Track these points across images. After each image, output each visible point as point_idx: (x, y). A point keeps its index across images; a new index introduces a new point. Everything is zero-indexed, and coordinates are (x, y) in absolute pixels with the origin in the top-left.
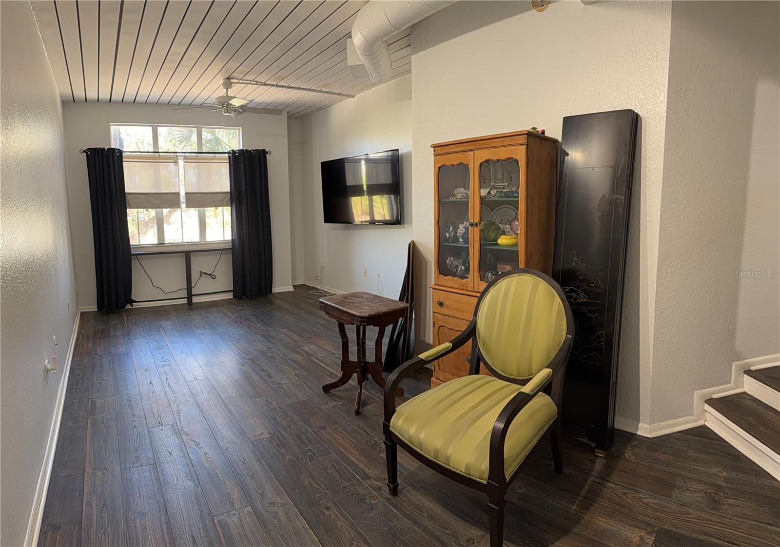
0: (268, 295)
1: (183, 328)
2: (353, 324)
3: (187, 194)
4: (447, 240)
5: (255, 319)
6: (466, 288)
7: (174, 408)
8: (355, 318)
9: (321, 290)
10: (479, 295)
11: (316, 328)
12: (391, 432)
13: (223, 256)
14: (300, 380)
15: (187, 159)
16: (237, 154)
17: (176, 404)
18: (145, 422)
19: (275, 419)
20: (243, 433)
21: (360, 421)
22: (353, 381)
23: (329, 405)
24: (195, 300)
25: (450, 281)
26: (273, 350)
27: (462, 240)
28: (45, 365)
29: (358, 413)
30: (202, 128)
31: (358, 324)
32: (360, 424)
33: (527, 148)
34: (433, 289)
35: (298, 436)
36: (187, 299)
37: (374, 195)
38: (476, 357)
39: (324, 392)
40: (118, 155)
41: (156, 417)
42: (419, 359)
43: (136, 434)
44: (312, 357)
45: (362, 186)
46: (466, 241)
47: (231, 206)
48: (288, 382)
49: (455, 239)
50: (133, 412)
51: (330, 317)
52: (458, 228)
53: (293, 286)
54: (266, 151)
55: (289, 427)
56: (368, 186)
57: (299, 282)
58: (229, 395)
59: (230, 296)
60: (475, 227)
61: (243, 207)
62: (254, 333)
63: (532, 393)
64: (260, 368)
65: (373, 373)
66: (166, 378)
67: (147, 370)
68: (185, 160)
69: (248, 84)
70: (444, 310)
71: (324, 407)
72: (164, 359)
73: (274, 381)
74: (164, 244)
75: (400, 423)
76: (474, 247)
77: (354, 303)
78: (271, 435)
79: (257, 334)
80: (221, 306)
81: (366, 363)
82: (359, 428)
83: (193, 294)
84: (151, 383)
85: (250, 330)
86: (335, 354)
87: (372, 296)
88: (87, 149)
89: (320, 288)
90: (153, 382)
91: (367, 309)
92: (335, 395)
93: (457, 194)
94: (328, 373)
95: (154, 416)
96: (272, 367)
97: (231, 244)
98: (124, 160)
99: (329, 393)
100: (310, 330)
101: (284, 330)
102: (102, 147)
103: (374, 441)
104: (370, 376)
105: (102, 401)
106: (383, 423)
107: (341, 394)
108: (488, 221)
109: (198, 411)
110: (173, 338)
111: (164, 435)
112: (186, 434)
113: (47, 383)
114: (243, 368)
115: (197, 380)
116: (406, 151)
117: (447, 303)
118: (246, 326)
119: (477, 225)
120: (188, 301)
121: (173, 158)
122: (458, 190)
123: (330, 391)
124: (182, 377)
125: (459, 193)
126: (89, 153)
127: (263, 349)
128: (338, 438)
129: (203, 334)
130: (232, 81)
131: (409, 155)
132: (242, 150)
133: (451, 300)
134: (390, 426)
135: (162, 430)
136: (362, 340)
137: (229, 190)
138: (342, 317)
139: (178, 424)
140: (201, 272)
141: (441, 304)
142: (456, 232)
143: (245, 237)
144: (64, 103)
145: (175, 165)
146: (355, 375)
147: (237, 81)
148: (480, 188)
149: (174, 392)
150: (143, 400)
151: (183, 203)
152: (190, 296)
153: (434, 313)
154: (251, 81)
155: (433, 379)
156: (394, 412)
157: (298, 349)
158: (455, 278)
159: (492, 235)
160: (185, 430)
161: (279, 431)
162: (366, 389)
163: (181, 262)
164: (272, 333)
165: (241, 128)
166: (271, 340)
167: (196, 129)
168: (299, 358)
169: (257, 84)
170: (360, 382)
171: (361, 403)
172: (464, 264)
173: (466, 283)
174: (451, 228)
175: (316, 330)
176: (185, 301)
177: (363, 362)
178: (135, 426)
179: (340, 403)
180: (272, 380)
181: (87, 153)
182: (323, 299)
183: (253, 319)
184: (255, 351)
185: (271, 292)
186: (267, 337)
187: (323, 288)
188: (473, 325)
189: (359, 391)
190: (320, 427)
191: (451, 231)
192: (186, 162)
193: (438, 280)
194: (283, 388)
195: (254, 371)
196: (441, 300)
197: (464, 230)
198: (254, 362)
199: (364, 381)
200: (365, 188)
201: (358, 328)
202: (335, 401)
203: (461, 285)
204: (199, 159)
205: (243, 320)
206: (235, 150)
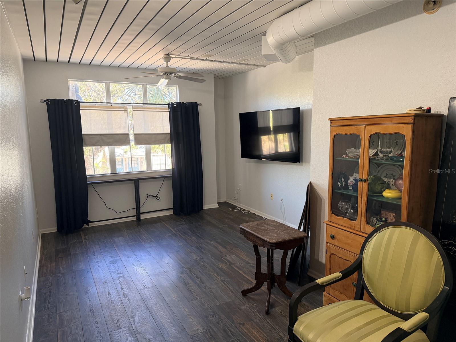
0: (200, 211)
1: (133, 243)
2: (265, 247)
3: (135, 135)
4: (339, 188)
5: (190, 233)
6: (354, 228)
7: (129, 313)
8: (266, 242)
9: (238, 207)
10: (366, 236)
11: (236, 240)
12: (294, 334)
13: (165, 182)
14: (225, 285)
15: (134, 108)
16: (175, 106)
17: (131, 309)
18: (106, 328)
19: (207, 317)
20: (183, 330)
21: (269, 320)
22: (265, 287)
23: (246, 306)
24: (143, 217)
25: (340, 220)
26: (205, 259)
27: (351, 189)
28: (20, 296)
29: (268, 313)
30: (147, 85)
31: (269, 248)
32: (269, 322)
33: (414, 126)
34: (326, 224)
35: (225, 331)
36: (136, 217)
37: (278, 134)
38: (361, 286)
39: (243, 295)
40: (76, 104)
41: (115, 322)
42: (316, 284)
43: (99, 338)
44: (233, 266)
45: (270, 127)
46: (355, 189)
47: (171, 143)
48: (216, 286)
49: (346, 187)
50: (96, 320)
51: (247, 240)
52: (349, 179)
53: (217, 203)
54: (198, 103)
55: (218, 323)
56: (274, 127)
57: (222, 200)
58: (172, 299)
59: (171, 212)
60: (364, 183)
61: (180, 144)
62: (190, 245)
63: (410, 331)
64: (195, 276)
65: (279, 283)
66: (122, 288)
67: (105, 282)
68: (133, 109)
69: (183, 58)
70: (335, 242)
71: (243, 308)
72: (119, 272)
73: (206, 286)
74: (116, 173)
75: (301, 329)
76: (362, 198)
77: (266, 230)
78: (204, 330)
79: (192, 246)
80: (163, 221)
81: (274, 275)
82: (269, 325)
83: (141, 211)
84: (109, 294)
85: (187, 242)
86: (249, 263)
87: (278, 224)
88: (48, 100)
89: (237, 206)
90: (111, 292)
91: (275, 236)
92: (251, 298)
93: (349, 153)
94: (245, 279)
95: (113, 321)
96: (204, 274)
97: (171, 172)
98: (81, 108)
99: (246, 297)
100: (231, 242)
101: (212, 242)
102: (61, 98)
103: (280, 335)
104: (276, 284)
105: (68, 314)
106: (288, 327)
107: (255, 297)
108: (375, 176)
109: (149, 313)
110: (125, 253)
111: (122, 336)
112: (140, 333)
113: (21, 311)
114: (182, 276)
115: (146, 287)
116: (306, 108)
117: (338, 237)
118: (184, 239)
119: (365, 181)
120: (137, 218)
121: (124, 107)
122: (350, 150)
123: (247, 295)
124: (134, 287)
125: (351, 153)
126: (49, 103)
127: (197, 258)
128: (253, 332)
129: (150, 247)
130: (171, 56)
131: (309, 111)
132: (179, 103)
133: (341, 235)
134: (293, 330)
135: (120, 332)
136: (271, 258)
137: (169, 132)
138: (256, 241)
139: (133, 326)
140: (147, 194)
141: (333, 237)
142: (347, 183)
143: (182, 166)
144: (25, 61)
145: (125, 113)
146: (266, 284)
147: (174, 56)
148: (369, 148)
149: (128, 300)
150: (103, 309)
151: (132, 141)
152: (139, 214)
153: (327, 242)
154: (186, 57)
155: (324, 293)
156: (296, 320)
157: (223, 258)
158: (345, 219)
159: (378, 188)
160: (139, 331)
161: (210, 327)
162: (274, 294)
163: (131, 187)
164: (203, 245)
165: (178, 86)
166: (203, 251)
167: (142, 86)
168: (223, 266)
169: (190, 59)
170: (269, 290)
171: (270, 306)
172: (353, 208)
173: (354, 225)
174: (343, 179)
175: (235, 242)
176: (135, 218)
177: (272, 274)
178: (98, 332)
179: (255, 305)
180: (204, 285)
181: (47, 103)
182: (242, 226)
183: (189, 232)
184: (191, 260)
185: (202, 209)
186: (200, 248)
187: (240, 205)
188: (360, 261)
189: (268, 296)
190: (241, 324)
191: (342, 181)
192: (133, 110)
193: (331, 218)
194: (213, 292)
195: (191, 278)
196: (333, 234)
197: (354, 181)
198: (190, 271)
199: (272, 288)
200: (272, 129)
201: (268, 250)
202: (251, 303)
203: (350, 225)
204: (145, 108)
205: (182, 234)
206: (173, 102)
